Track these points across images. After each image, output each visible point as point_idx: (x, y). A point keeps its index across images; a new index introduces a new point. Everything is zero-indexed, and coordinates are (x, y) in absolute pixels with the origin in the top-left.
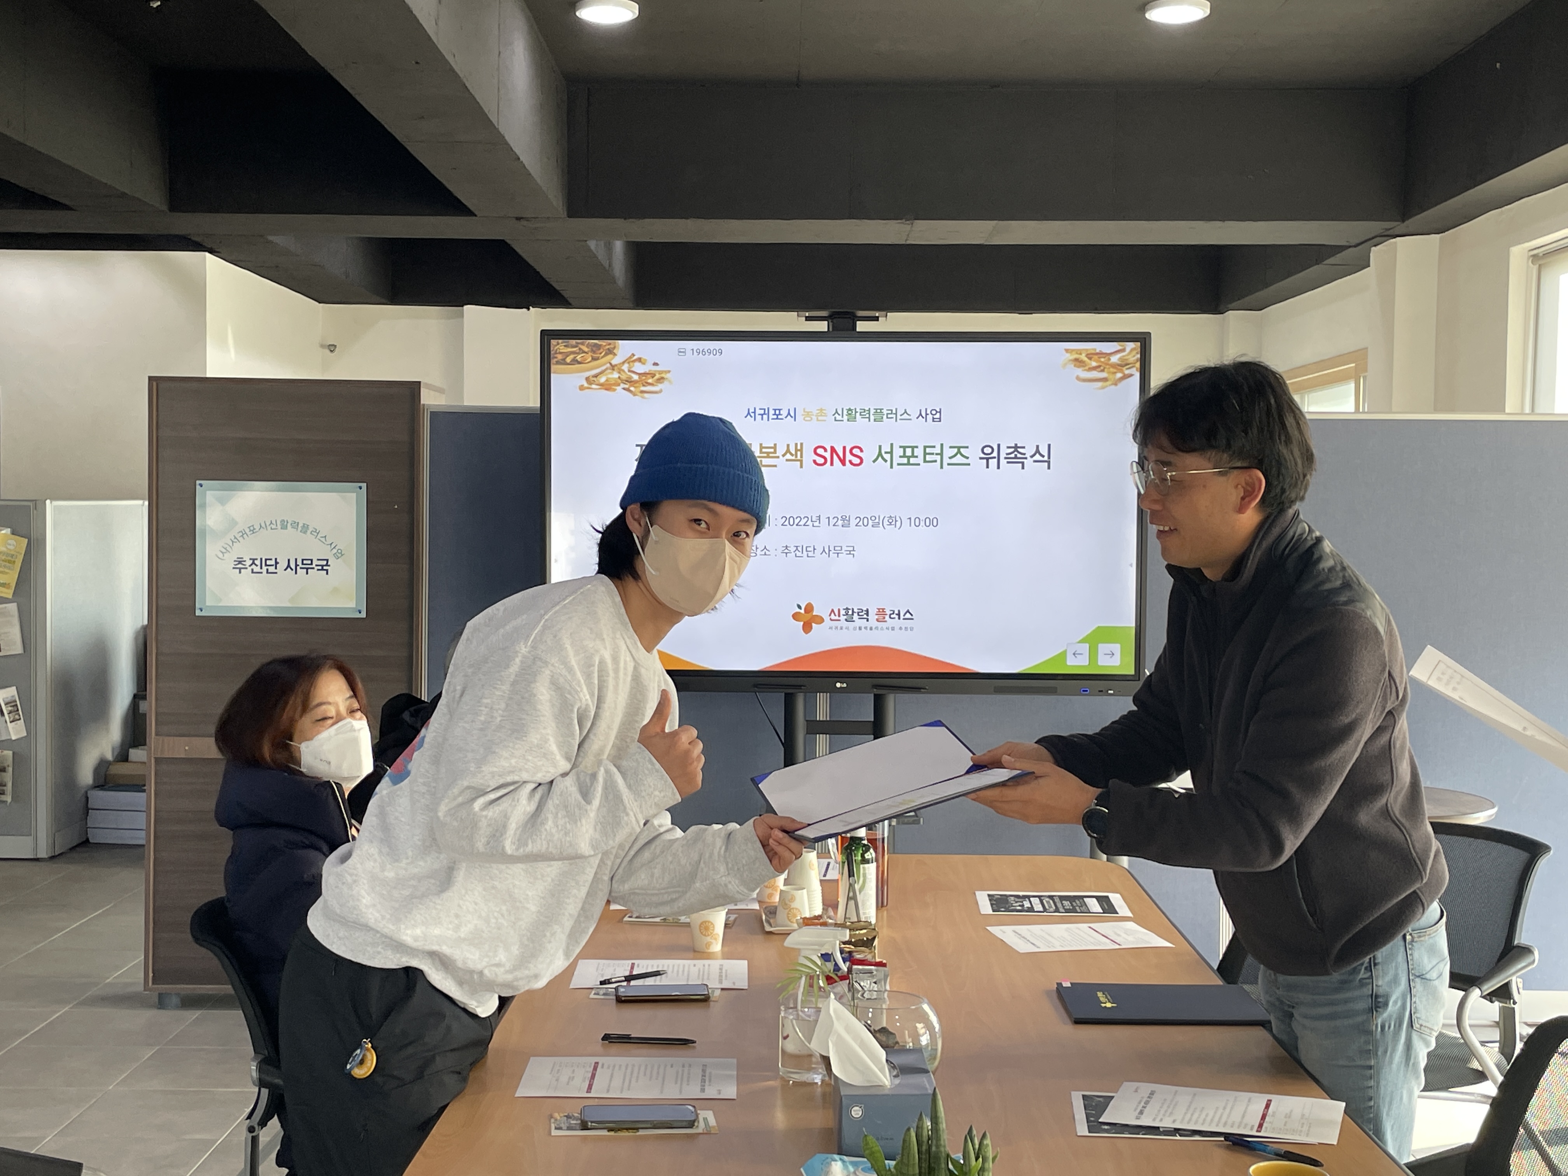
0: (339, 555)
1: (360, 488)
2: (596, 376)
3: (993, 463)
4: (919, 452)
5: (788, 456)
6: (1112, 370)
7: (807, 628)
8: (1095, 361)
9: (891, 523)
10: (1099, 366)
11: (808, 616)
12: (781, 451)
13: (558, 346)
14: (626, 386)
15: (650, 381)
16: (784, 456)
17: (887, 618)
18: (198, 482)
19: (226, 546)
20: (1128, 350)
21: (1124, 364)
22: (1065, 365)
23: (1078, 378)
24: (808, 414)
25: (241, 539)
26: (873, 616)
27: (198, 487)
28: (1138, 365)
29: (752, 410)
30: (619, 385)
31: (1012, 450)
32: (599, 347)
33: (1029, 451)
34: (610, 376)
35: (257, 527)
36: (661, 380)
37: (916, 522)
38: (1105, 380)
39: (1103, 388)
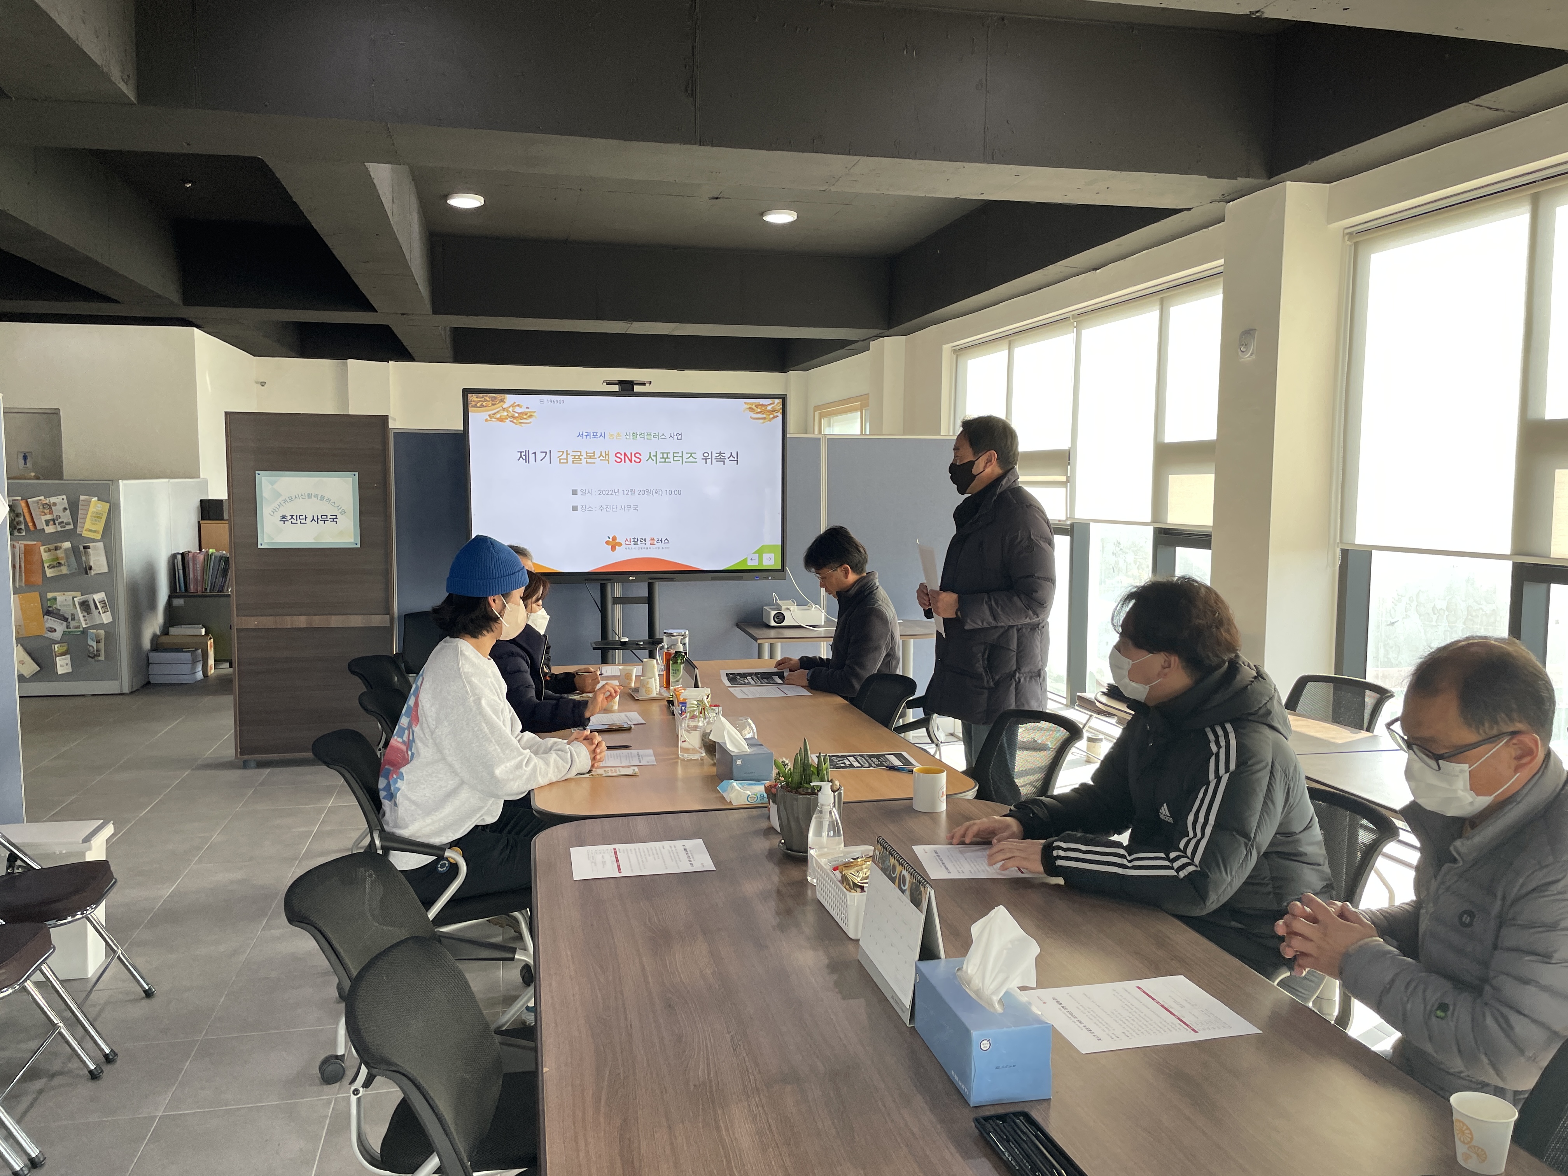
0: (343, 513)
1: (354, 475)
2: (494, 414)
3: (709, 461)
4: (671, 456)
5: (601, 458)
6: (768, 413)
7: (613, 549)
8: (760, 409)
9: (656, 493)
10: (762, 412)
11: (614, 542)
12: (597, 454)
13: (472, 397)
14: (512, 420)
15: (525, 417)
16: (599, 457)
17: (655, 542)
18: (257, 472)
19: (275, 508)
20: (776, 403)
21: (774, 411)
22: (744, 411)
23: (751, 417)
24: (612, 435)
25: (284, 504)
26: (648, 542)
27: (257, 475)
28: (781, 411)
29: (581, 433)
30: (507, 419)
31: (719, 455)
32: (496, 398)
33: (727, 455)
34: (502, 414)
35: (294, 498)
36: (531, 416)
37: (670, 492)
38: (764, 418)
39: (764, 423)
